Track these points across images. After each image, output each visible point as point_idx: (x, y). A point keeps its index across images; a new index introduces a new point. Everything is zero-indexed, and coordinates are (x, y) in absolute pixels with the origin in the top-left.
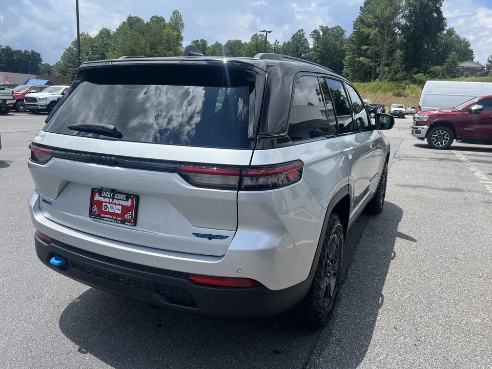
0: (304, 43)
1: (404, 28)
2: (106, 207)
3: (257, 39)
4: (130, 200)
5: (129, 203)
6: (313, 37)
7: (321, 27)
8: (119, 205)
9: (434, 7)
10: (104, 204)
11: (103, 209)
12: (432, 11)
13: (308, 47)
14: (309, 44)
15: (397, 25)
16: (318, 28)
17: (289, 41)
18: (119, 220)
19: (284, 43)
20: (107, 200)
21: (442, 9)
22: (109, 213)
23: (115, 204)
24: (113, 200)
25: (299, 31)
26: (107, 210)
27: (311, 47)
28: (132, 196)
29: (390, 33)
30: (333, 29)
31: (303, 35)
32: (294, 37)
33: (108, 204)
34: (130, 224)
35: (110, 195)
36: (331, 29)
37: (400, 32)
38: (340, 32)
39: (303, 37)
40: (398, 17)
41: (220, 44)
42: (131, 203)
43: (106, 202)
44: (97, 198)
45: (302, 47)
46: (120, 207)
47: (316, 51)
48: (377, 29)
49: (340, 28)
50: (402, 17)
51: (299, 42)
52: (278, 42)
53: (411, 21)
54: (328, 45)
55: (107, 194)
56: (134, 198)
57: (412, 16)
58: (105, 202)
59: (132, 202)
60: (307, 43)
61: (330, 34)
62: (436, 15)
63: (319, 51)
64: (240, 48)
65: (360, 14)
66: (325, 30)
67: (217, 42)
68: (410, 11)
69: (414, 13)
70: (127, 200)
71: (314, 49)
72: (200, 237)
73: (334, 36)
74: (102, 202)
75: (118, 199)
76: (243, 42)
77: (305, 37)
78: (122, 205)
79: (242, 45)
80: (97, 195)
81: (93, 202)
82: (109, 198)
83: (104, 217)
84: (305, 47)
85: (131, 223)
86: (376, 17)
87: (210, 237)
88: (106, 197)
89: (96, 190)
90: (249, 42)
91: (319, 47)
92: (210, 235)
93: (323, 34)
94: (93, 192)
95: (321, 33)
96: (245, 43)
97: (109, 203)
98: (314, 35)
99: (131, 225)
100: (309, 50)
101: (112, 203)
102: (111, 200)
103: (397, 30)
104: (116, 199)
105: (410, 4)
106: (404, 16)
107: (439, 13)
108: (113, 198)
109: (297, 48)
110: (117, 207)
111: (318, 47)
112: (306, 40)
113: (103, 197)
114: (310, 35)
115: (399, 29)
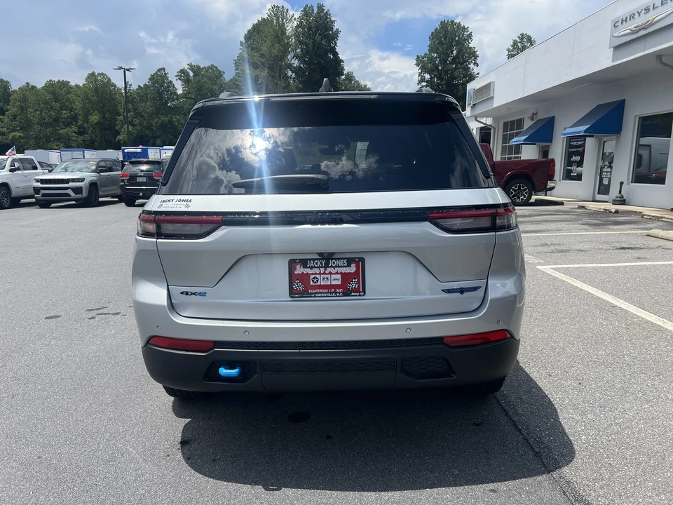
0: (169, 87)
1: (297, 71)
2: (315, 280)
3: (96, 80)
4: (353, 266)
5: (353, 269)
6: (180, 79)
7: (190, 65)
8: (337, 273)
9: (328, 46)
10: (312, 277)
11: (312, 283)
12: (326, 52)
13: (176, 93)
14: (176, 89)
15: (290, 66)
16: (186, 67)
17: (146, 84)
18: (339, 293)
19: (139, 86)
20: (317, 271)
21: (338, 49)
22: (321, 287)
23: (330, 273)
24: (325, 270)
25: (159, 70)
26: (319, 283)
27: (180, 91)
28: (357, 260)
29: (282, 77)
30: (207, 69)
31: (165, 76)
32: (154, 78)
33: (318, 276)
34: (357, 294)
35: (321, 263)
36: (203, 68)
37: (293, 75)
38: (217, 73)
39: (167, 78)
40: (289, 57)
41: (34, 87)
42: (355, 269)
43: (316, 274)
44: (299, 270)
45: (167, 92)
46: (339, 277)
47: (188, 98)
48: (266, 71)
49: (216, 68)
50: (294, 57)
51: (161, 86)
52: (131, 85)
53: (305, 62)
54: (203, 90)
55: (317, 264)
56: (359, 261)
57: (305, 56)
58: (312, 274)
59: (357, 267)
60: (174, 87)
61: (203, 76)
62: (332, 57)
63: (192, 98)
64: (69, 93)
65: (241, 51)
66: (196, 70)
67: (28, 83)
68: (302, 51)
69: (308, 53)
70: (349, 265)
71: (184, 95)
72: (452, 292)
73: (210, 79)
74: (308, 275)
75: (334, 267)
76: (72, 84)
77: (169, 79)
78: (341, 273)
79: (71, 87)
80: (298, 267)
81: (292, 277)
82: (319, 267)
83: (315, 293)
84: (171, 93)
85: (359, 292)
86: (262, 56)
87: (462, 291)
88: (315, 267)
89: (298, 261)
90: (84, 85)
91: (192, 93)
92: (462, 288)
93: (194, 76)
94: (292, 263)
95: (191, 74)
96: (77, 86)
97: (320, 274)
98: (181, 76)
99: (360, 295)
100: (178, 97)
101: (324, 273)
102: (322, 270)
103: (290, 73)
104: (332, 267)
105: (301, 42)
106: (296, 56)
107: (335, 54)
108: (326, 266)
109: (160, 94)
110: (333, 276)
111: (189, 93)
112: (171, 82)
113: (309, 267)
114: (176, 76)
115: (293, 72)
